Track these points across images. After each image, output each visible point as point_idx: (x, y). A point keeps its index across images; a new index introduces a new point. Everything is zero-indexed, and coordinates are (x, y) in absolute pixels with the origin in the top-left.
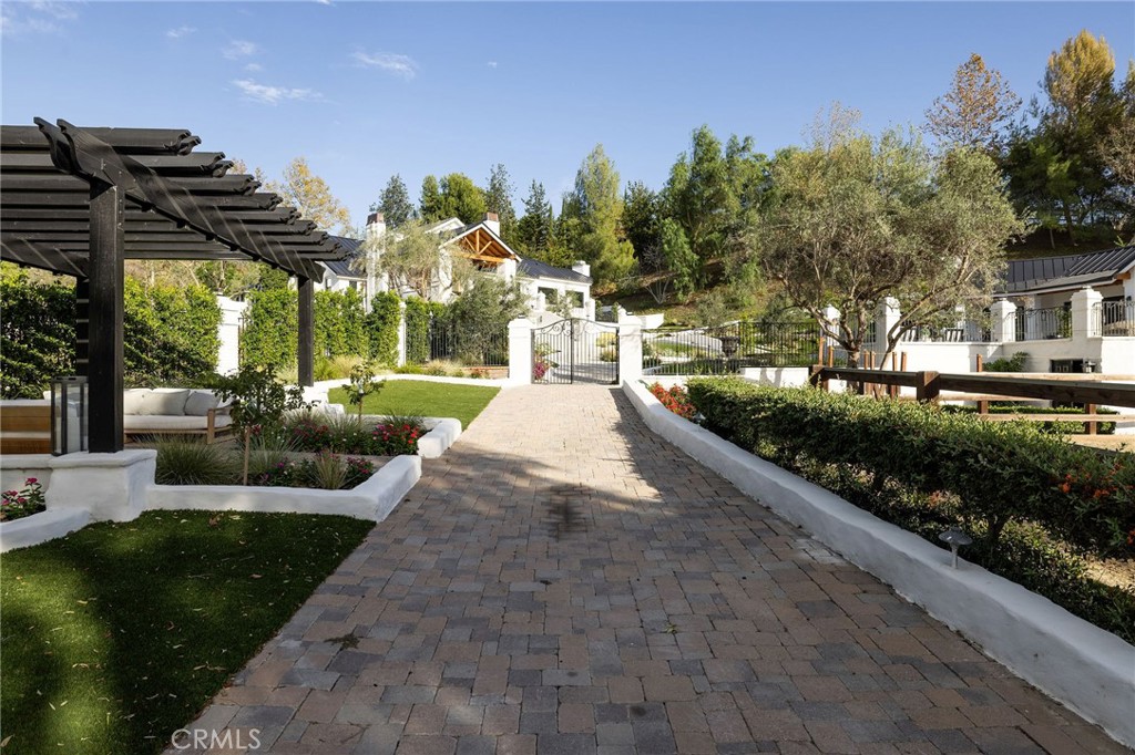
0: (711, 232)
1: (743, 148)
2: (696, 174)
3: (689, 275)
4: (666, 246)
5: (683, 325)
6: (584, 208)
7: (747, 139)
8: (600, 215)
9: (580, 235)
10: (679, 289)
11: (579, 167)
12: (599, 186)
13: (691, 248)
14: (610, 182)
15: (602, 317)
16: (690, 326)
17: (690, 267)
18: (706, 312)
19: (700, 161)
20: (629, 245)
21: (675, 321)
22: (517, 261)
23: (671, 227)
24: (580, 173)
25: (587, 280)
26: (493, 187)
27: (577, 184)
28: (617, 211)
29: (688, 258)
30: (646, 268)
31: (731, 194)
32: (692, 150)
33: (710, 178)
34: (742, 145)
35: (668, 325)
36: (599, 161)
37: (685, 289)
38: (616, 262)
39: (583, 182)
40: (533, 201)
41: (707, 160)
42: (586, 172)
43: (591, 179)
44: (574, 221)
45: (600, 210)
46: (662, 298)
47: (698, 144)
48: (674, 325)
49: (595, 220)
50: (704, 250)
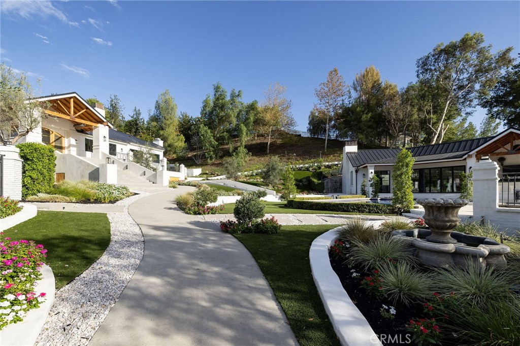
0: (223, 133)
1: (238, 95)
2: (216, 106)
3: (213, 151)
4: (202, 137)
5: (212, 174)
6: (160, 119)
7: (239, 92)
8: (168, 122)
9: (158, 131)
10: (208, 158)
11: (157, 99)
12: (167, 109)
13: (214, 138)
14: (172, 108)
15: (171, 169)
16: (216, 175)
17: (213, 147)
18: (229, 168)
19: (217, 99)
20: (182, 137)
21: (207, 172)
22: (110, 127)
23: (204, 129)
24: (157, 102)
25: (162, 148)
26: (112, 105)
27: (156, 107)
28: (176, 122)
29: (213, 143)
30: (191, 148)
31: (232, 115)
32: (214, 94)
33: (222, 107)
34: (237, 94)
35: (204, 174)
36: (167, 97)
37: (211, 158)
38: (176, 144)
39: (159, 106)
40: (135, 117)
41: (221, 99)
42: (160, 101)
43: (163, 105)
44: (154, 124)
45: (168, 120)
46: (199, 162)
47: (216, 91)
48: (207, 174)
49: (165, 124)
50: (220, 140)
